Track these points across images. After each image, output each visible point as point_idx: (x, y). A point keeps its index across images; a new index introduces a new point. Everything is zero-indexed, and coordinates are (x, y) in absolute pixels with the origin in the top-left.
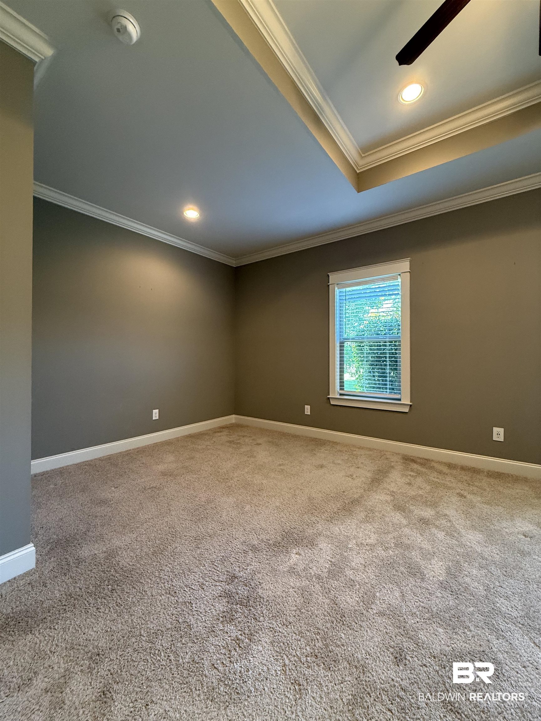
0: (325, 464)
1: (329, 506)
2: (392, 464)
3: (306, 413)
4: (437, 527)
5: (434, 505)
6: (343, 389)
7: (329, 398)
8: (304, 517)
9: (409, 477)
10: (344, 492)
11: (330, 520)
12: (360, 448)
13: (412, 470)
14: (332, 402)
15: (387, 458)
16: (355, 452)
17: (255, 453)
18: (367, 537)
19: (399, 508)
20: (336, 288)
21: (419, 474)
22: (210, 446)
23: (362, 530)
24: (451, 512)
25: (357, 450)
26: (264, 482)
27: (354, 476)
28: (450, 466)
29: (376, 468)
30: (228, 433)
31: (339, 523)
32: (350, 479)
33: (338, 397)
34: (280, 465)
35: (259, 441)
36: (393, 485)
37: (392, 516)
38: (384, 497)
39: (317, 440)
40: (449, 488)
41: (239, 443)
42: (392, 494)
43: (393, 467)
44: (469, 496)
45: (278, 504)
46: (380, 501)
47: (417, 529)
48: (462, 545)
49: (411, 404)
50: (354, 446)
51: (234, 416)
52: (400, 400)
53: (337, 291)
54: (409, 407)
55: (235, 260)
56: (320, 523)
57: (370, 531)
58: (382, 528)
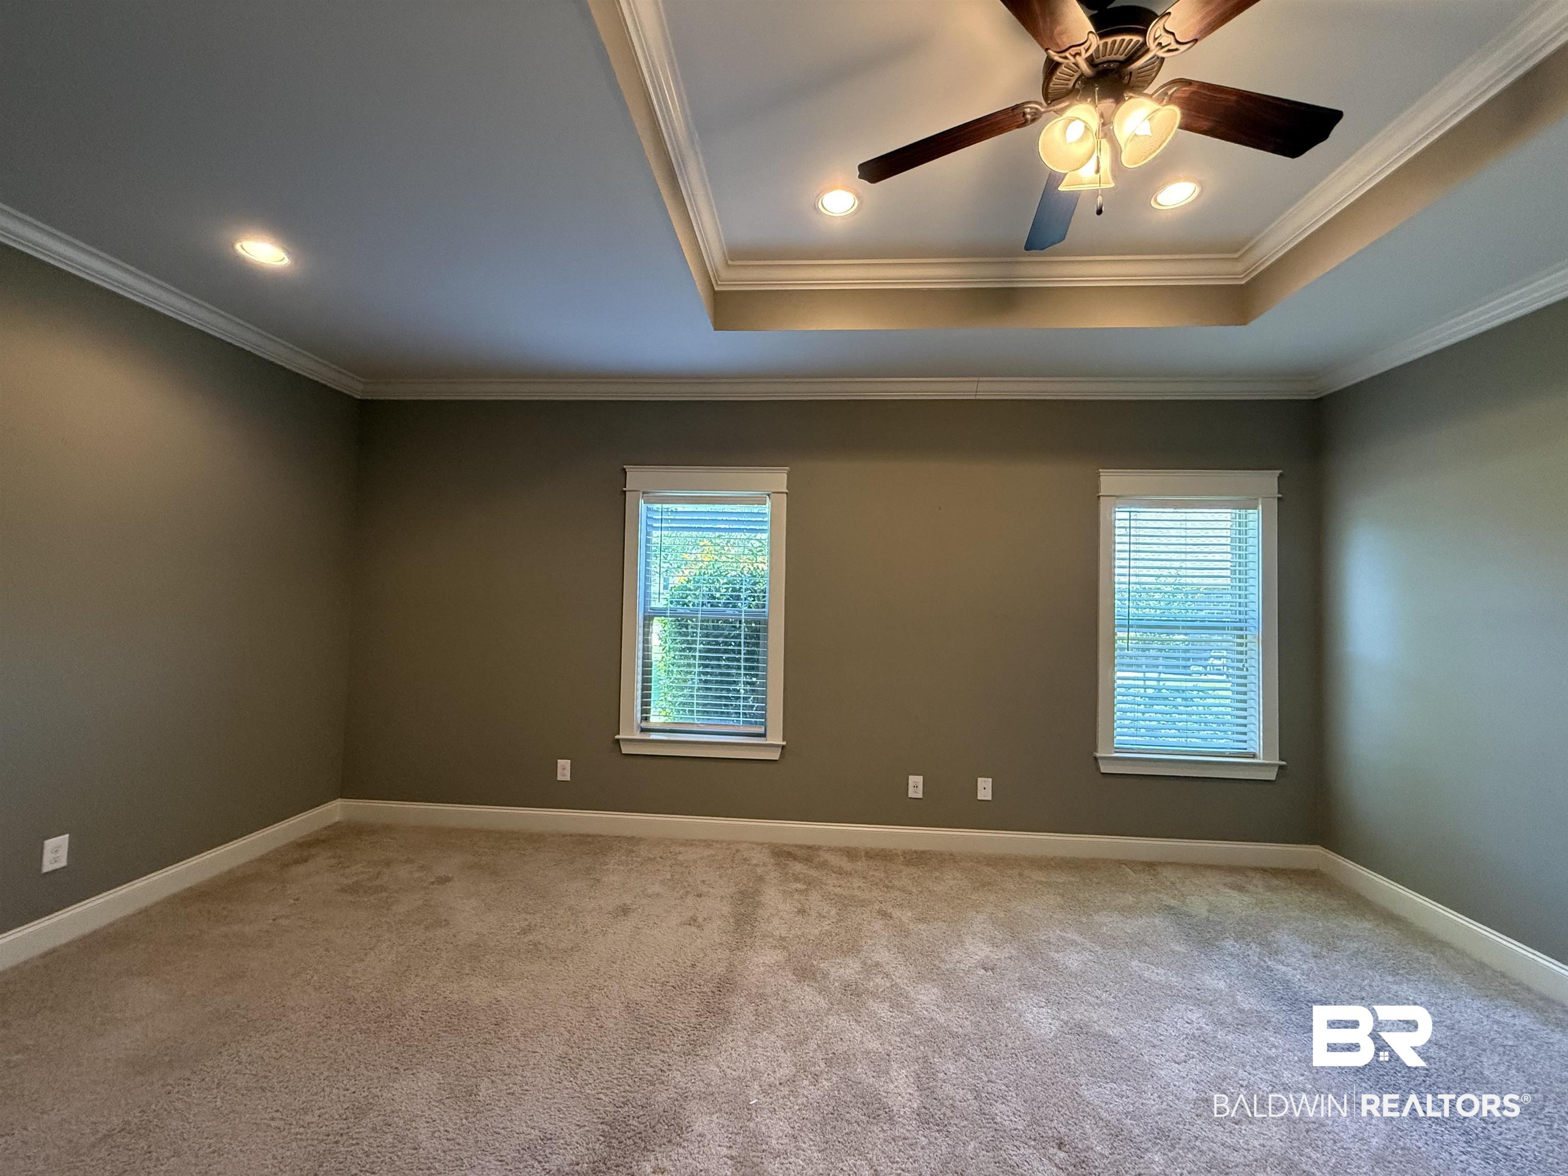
0: (628, 902)
1: (678, 1013)
2: (759, 870)
3: (559, 779)
4: (874, 995)
5: (853, 949)
6: (646, 719)
7: (618, 740)
8: (633, 1063)
9: (796, 896)
10: (693, 966)
11: (692, 1049)
12: (689, 843)
13: (797, 879)
14: (625, 749)
15: (745, 859)
16: (680, 857)
17: (441, 910)
18: (775, 1064)
19: (805, 974)
20: (642, 501)
21: (810, 883)
22: (287, 917)
23: (760, 1050)
24: (883, 956)
25: (682, 849)
26: (501, 993)
27: (700, 920)
28: (851, 853)
29: (733, 889)
30: (333, 861)
31: (713, 1051)
32: (694, 929)
33: (639, 736)
34: (524, 932)
35: (441, 872)
36: (776, 922)
37: (799, 998)
38: (772, 956)
39: (590, 839)
40: (864, 903)
41: (383, 888)
42: (782, 943)
43: (761, 879)
44: (896, 913)
45: (560, 1050)
46: (768, 969)
47: (847, 1011)
48: (918, 1021)
49: (784, 743)
50: (674, 842)
51: (339, 802)
52: (763, 735)
53: (643, 506)
54: (780, 749)
55: (364, 383)
56: (674, 1067)
57: (774, 1048)
58: (793, 1032)
